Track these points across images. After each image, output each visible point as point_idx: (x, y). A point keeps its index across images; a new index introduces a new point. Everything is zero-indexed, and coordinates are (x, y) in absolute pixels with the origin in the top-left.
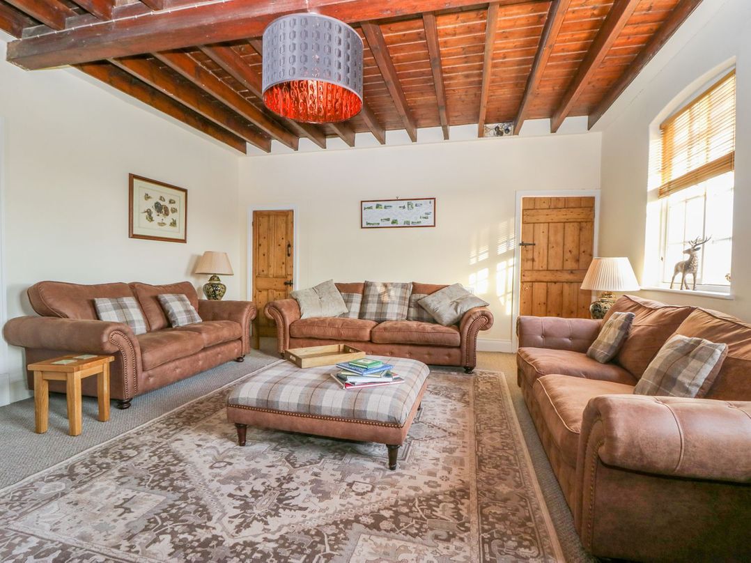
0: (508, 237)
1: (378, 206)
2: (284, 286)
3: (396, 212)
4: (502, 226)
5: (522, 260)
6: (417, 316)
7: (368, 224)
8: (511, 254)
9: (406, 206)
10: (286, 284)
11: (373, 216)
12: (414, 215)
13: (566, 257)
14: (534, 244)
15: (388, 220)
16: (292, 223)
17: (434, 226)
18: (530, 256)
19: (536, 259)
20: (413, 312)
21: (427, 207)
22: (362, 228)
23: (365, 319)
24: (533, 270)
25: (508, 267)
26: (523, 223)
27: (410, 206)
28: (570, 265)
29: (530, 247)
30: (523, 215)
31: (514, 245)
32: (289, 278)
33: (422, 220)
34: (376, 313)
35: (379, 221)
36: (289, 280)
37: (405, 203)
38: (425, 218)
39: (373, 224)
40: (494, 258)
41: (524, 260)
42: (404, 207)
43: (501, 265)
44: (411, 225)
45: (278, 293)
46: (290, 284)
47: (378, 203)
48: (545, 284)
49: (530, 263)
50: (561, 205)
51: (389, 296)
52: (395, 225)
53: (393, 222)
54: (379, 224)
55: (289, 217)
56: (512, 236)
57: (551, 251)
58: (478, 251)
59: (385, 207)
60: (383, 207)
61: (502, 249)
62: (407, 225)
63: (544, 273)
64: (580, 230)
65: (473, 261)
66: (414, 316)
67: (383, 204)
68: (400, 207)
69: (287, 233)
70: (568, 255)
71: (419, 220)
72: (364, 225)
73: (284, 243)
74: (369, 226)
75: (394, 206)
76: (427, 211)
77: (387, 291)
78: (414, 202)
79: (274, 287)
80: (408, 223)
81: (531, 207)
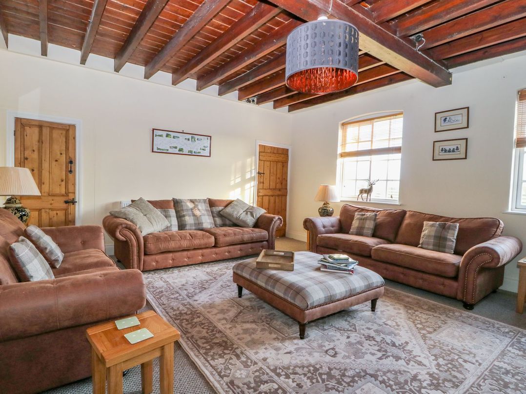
0: (251, 168)
1: (167, 135)
2: (65, 206)
3: (181, 142)
4: (249, 160)
5: (258, 183)
6: (222, 223)
7: (158, 149)
8: (252, 179)
9: (190, 139)
10: (66, 202)
11: (162, 142)
12: (196, 146)
13: (277, 182)
14: (264, 173)
15: (176, 148)
16: (74, 138)
17: (210, 156)
18: (262, 180)
19: (264, 182)
20: (218, 221)
21: (206, 142)
22: (153, 152)
23: (186, 230)
24: (263, 189)
25: (251, 187)
26: (259, 160)
27: (193, 139)
28: (279, 186)
29: (262, 175)
30: (259, 155)
31: (254, 174)
32: (71, 196)
33: (201, 151)
34: (195, 224)
35: (169, 148)
36: (71, 198)
37: (189, 136)
38: (204, 150)
39: (163, 150)
40: (244, 181)
41: (259, 183)
42: (189, 139)
43: (248, 186)
44: (193, 154)
45: (55, 212)
46: (73, 202)
47: (168, 133)
48: (268, 197)
49: (262, 184)
50: (275, 152)
51: (199, 210)
52: (181, 153)
53: (180, 150)
54: (168, 150)
55: (71, 132)
56: (253, 168)
57: (272, 178)
58: (235, 177)
59: (174, 137)
60: (172, 137)
61: (248, 176)
62: (191, 154)
63: (268, 190)
64: (283, 166)
65: (232, 183)
66: (220, 223)
67: (172, 134)
68: (186, 139)
69: (67, 148)
70: (278, 180)
71: (199, 151)
72: (155, 150)
73: (63, 159)
74: (159, 151)
75: (181, 138)
76: (205, 145)
77: (196, 206)
78: (196, 137)
79: (50, 206)
80: (191, 152)
81: (263, 150)
